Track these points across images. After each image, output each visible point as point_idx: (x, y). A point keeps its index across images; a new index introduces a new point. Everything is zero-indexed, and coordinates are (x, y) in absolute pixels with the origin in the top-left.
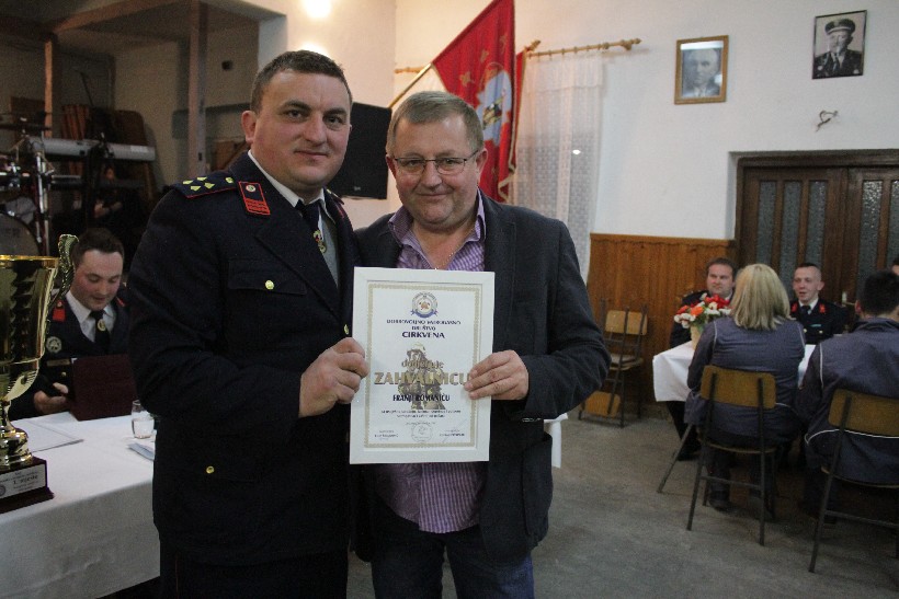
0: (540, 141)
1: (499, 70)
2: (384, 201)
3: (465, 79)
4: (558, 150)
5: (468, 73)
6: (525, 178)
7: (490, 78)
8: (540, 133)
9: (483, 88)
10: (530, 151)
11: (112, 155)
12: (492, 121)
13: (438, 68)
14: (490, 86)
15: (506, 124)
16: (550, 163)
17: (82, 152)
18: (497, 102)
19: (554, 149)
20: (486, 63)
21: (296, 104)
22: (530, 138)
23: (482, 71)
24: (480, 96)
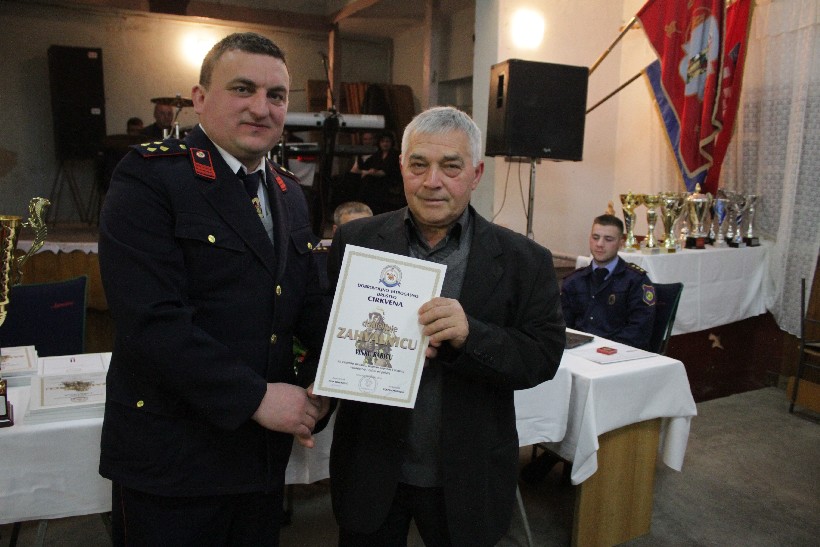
0: (770, 94)
1: (707, 16)
2: (578, 163)
3: (670, 29)
4: (789, 103)
5: (673, 23)
6: (751, 137)
7: (696, 25)
8: (770, 84)
9: (689, 36)
10: (758, 106)
11: (344, 124)
12: (698, 72)
13: (642, 20)
14: (696, 34)
15: (712, 76)
16: (779, 117)
17: (319, 123)
18: (704, 52)
19: (785, 102)
20: (692, 9)
21: (244, 81)
22: (759, 91)
23: (689, 20)
24: (685, 47)
